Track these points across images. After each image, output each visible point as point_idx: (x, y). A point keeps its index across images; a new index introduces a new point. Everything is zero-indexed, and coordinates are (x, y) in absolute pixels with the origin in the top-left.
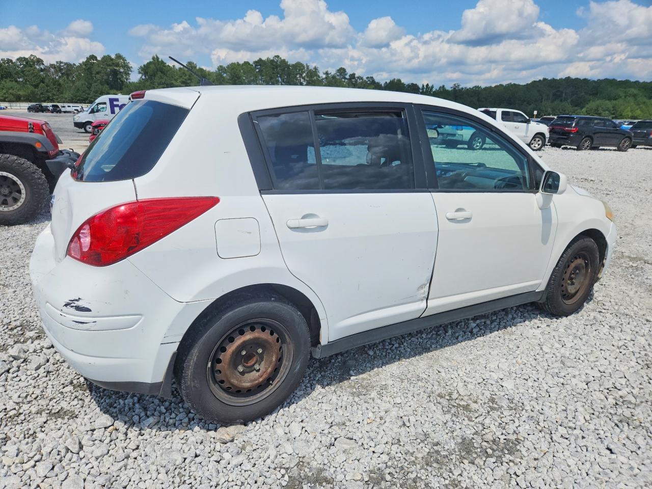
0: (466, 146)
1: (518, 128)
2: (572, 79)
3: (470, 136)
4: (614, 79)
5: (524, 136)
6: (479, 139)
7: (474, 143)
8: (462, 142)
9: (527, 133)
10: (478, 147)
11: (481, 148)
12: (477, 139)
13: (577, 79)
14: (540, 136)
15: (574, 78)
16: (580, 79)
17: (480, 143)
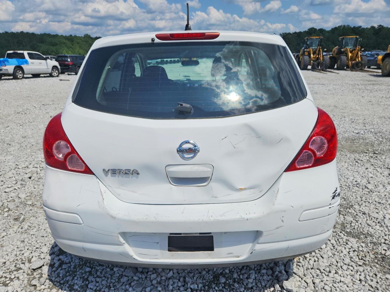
0: (12, 77)
1: (41, 63)
2: (25, 33)
3: (13, 70)
4: (49, 34)
5: (47, 69)
6: (19, 72)
7: (17, 74)
8: (9, 75)
9: (47, 66)
10: (21, 77)
11: (23, 78)
12: (18, 71)
13: (27, 33)
14: (55, 68)
15: (25, 32)
16: (30, 33)
17: (21, 74)
